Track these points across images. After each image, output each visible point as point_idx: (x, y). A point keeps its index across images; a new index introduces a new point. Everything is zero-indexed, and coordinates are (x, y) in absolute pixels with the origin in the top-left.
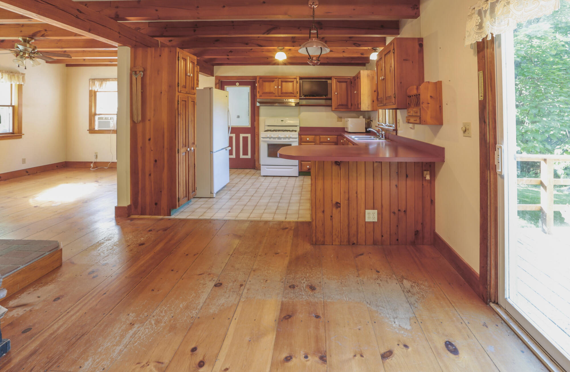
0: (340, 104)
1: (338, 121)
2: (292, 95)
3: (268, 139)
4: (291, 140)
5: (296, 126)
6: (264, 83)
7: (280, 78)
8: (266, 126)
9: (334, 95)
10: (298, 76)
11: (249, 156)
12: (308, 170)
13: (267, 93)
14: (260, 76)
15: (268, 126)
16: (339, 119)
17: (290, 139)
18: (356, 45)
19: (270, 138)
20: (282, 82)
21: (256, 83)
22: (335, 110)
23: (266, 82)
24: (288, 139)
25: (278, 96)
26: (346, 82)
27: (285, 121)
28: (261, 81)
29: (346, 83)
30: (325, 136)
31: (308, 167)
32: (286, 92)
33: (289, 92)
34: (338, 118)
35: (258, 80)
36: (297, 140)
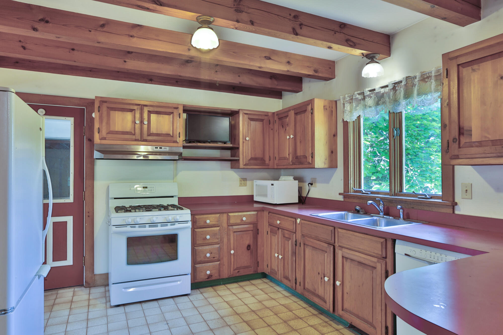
0: (253, 156)
1: (241, 185)
2: (169, 138)
3: (128, 228)
4: (177, 226)
5: (173, 197)
6: (112, 113)
7: (146, 106)
8: (112, 198)
9: (243, 142)
10: (181, 104)
11: (69, 261)
12: (207, 279)
13: (117, 133)
14: (101, 97)
15: (115, 198)
16: (243, 182)
17: (174, 224)
18: (349, 42)
19: (133, 225)
20: (150, 112)
21: (94, 112)
22: (245, 167)
23: (115, 110)
24: (171, 225)
25: (141, 141)
26: (262, 120)
27: (150, 189)
28: (104, 109)
29: (261, 123)
30: (236, 214)
31: (208, 272)
32: (159, 133)
33: (164, 133)
34: (241, 181)
35: (98, 105)
36: (190, 224)
